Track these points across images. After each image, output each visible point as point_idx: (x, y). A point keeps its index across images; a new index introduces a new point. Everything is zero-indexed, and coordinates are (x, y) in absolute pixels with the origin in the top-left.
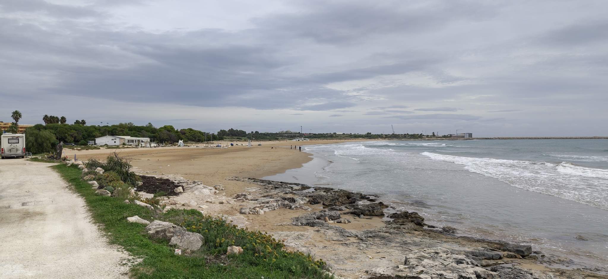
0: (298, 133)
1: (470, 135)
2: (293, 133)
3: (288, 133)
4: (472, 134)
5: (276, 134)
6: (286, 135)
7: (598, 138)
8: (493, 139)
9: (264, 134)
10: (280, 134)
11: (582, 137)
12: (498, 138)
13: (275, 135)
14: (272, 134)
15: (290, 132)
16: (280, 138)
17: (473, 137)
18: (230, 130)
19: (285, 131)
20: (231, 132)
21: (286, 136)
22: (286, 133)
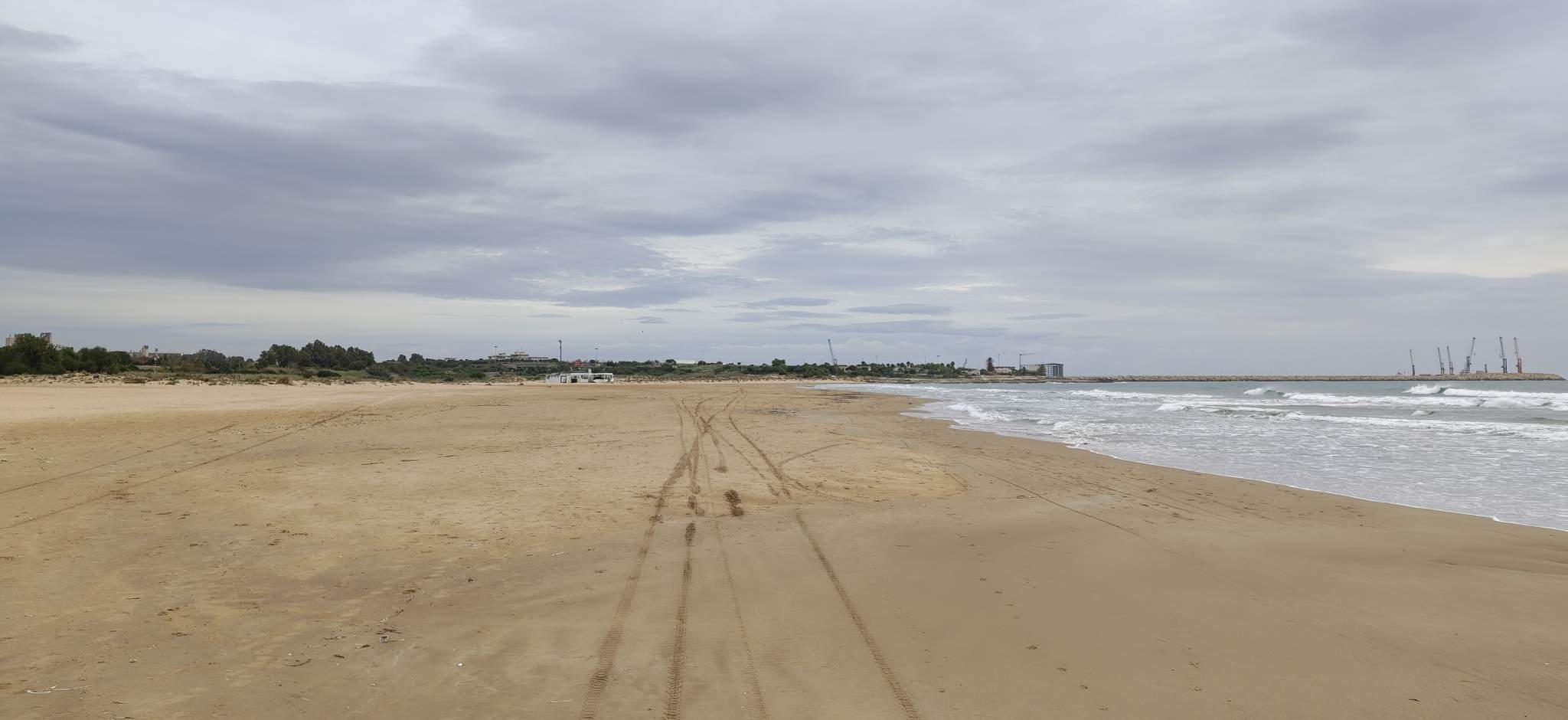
0: (550, 361)
1: (1058, 369)
2: (536, 361)
3: (518, 361)
4: (1062, 365)
5: (481, 362)
6: (514, 366)
7: (1368, 378)
8: (1116, 380)
9: (440, 364)
10: (493, 362)
11: (1333, 377)
12: (1131, 377)
13: (475, 366)
14: (466, 364)
15: (525, 358)
16: (491, 375)
17: (1066, 374)
18: (309, 346)
19: (509, 353)
20: (317, 353)
21: (511, 369)
22: (511, 360)
